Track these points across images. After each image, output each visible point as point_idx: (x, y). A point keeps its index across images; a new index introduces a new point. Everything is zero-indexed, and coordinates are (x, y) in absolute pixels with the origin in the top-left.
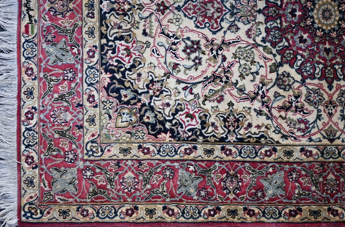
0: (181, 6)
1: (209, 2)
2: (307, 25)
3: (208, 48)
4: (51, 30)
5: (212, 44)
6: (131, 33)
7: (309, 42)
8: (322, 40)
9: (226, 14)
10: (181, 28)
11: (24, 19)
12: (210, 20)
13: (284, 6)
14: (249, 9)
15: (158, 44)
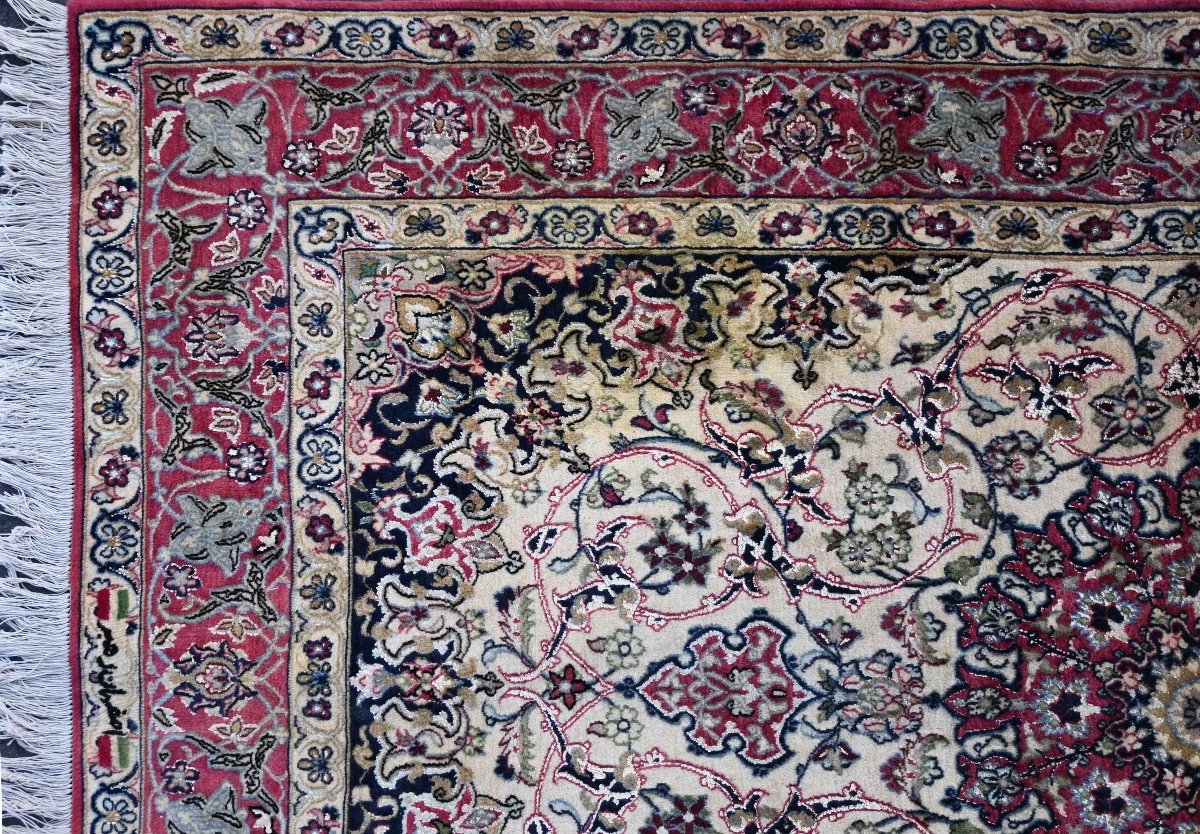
0: (636, 680)
1: (741, 666)
2: (1123, 752)
3: (738, 823)
4: (184, 752)
5: (750, 809)
6: (454, 767)
7: (1135, 810)
8: (1186, 809)
9: (803, 706)
10: (637, 755)
11: (92, 719)
12: (743, 727)
13: (1028, 686)
14: (894, 691)
15: (551, 807)
